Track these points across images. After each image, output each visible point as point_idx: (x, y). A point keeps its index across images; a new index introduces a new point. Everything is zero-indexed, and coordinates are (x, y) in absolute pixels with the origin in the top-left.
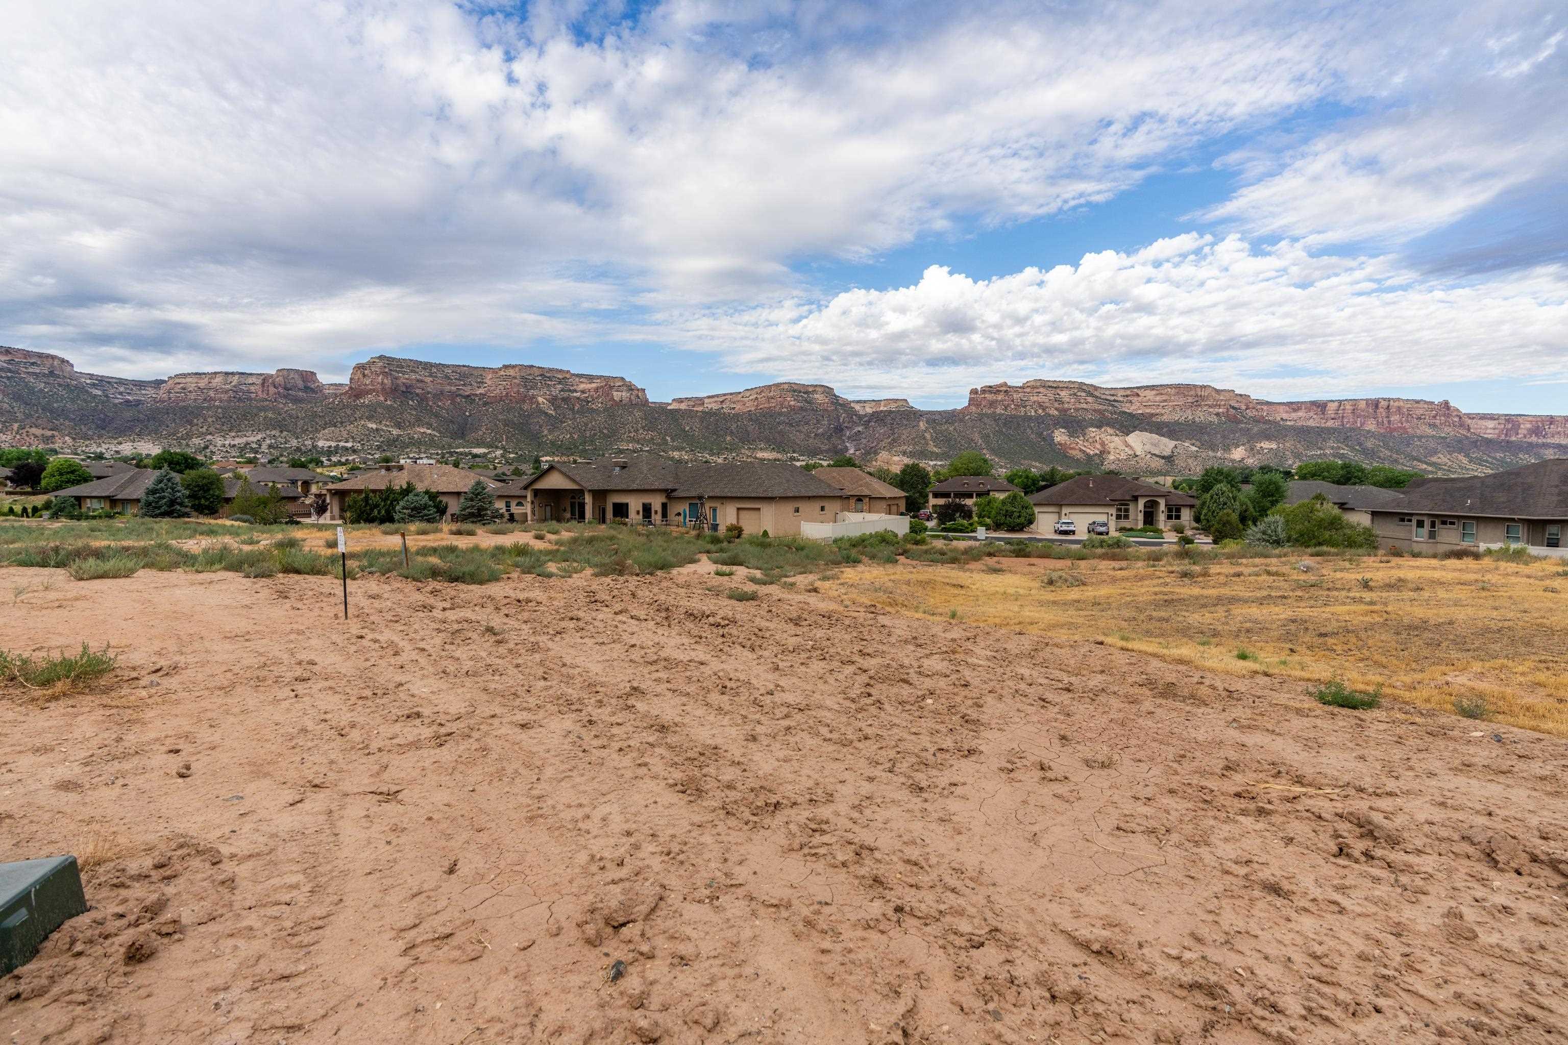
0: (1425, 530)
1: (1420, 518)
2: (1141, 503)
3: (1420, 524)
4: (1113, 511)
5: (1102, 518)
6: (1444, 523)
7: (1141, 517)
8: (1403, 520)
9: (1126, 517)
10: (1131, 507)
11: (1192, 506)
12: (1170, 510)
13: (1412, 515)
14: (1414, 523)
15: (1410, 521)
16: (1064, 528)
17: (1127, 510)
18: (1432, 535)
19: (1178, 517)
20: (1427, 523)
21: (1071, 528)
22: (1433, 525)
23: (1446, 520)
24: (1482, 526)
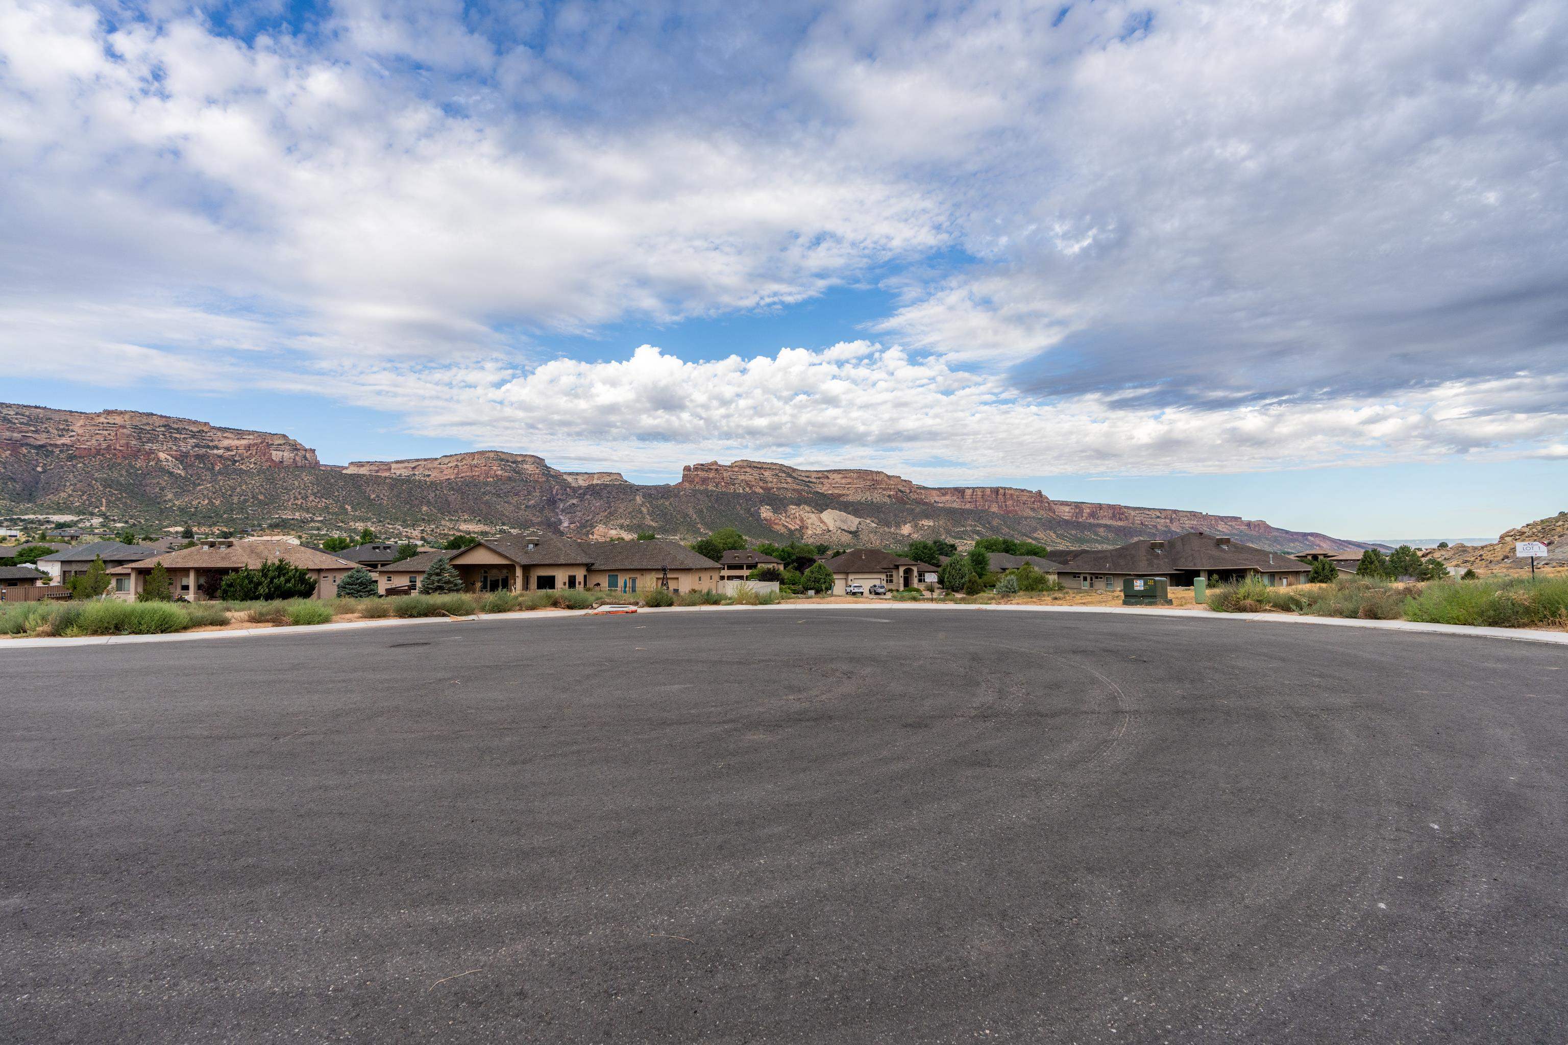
0: (1088, 583)
1: (1085, 575)
2: (902, 570)
3: (1085, 579)
4: (883, 577)
5: (877, 583)
6: (1097, 578)
7: (902, 581)
8: (1075, 577)
9: (891, 581)
10: (894, 573)
12: (920, 575)
13: (1080, 573)
14: (1082, 578)
15: (1079, 577)
16: (856, 590)
17: (891, 576)
18: (1091, 585)
19: (926, 580)
20: (1089, 579)
21: (861, 590)
22: (1091, 580)
23: (1097, 576)
24: (1116, 579)
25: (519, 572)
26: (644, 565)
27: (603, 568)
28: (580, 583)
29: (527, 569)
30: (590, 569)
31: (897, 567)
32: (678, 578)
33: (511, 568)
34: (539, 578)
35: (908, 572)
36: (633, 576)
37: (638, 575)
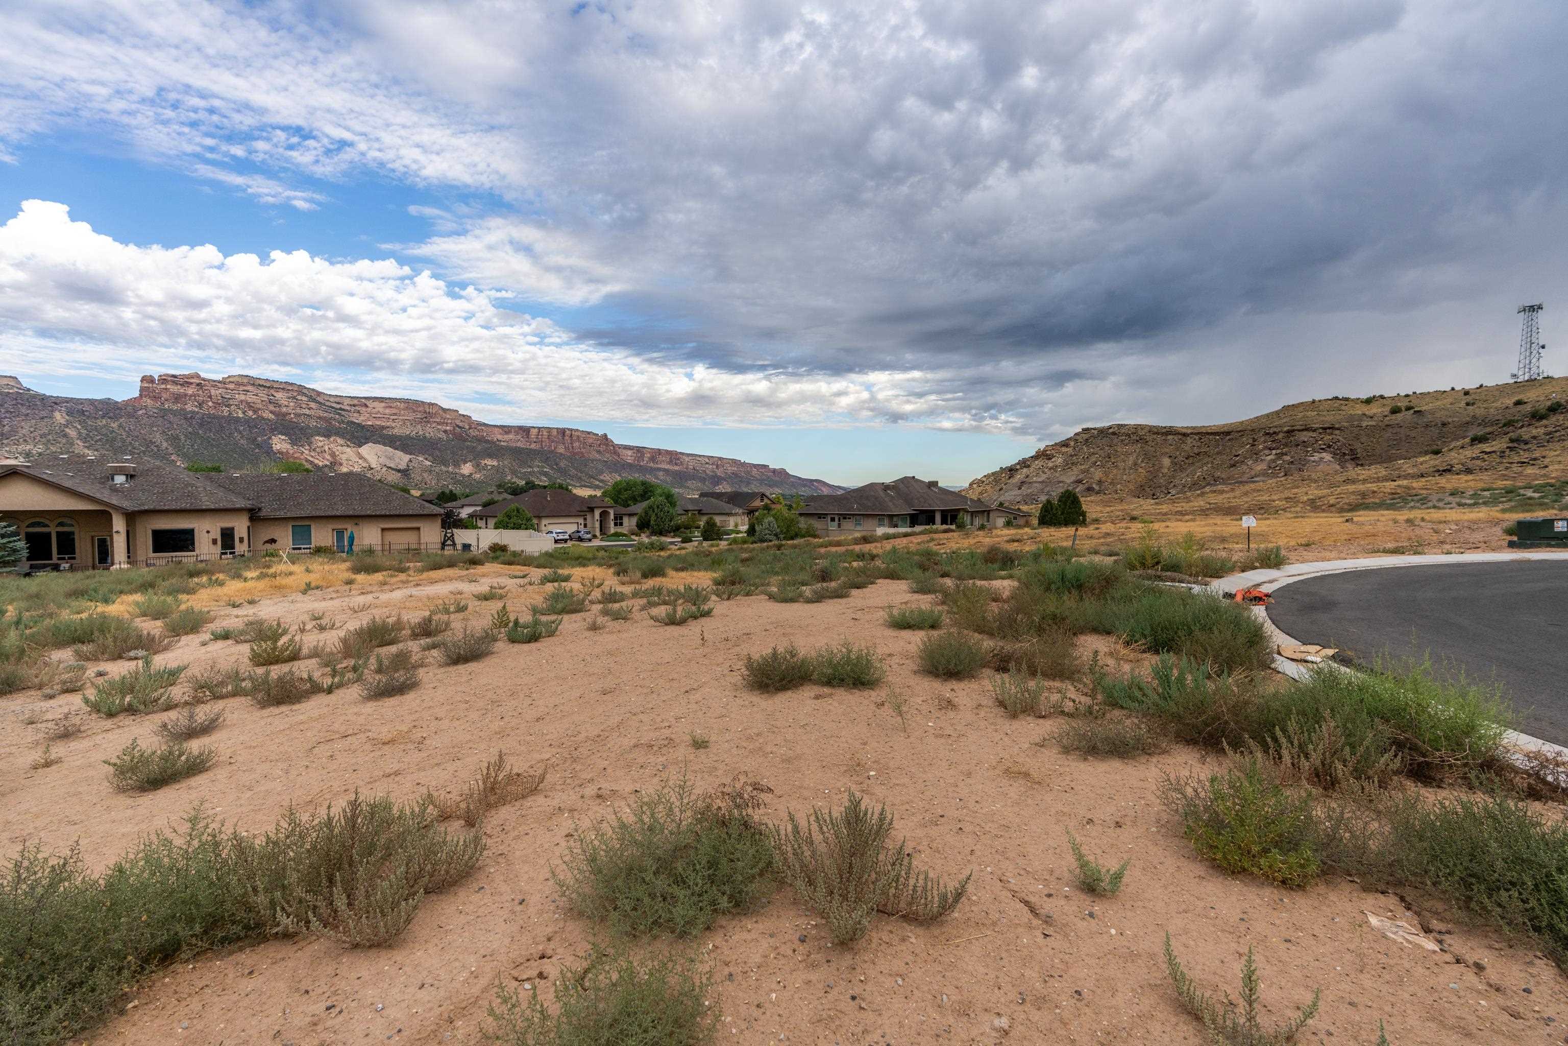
25: (119, 524)
26: (358, 510)
27: (282, 514)
28: (241, 540)
29: (131, 517)
30: (255, 516)
31: (591, 510)
32: (418, 529)
33: (102, 517)
34: (157, 534)
35: (604, 515)
36: (340, 526)
37: (349, 527)
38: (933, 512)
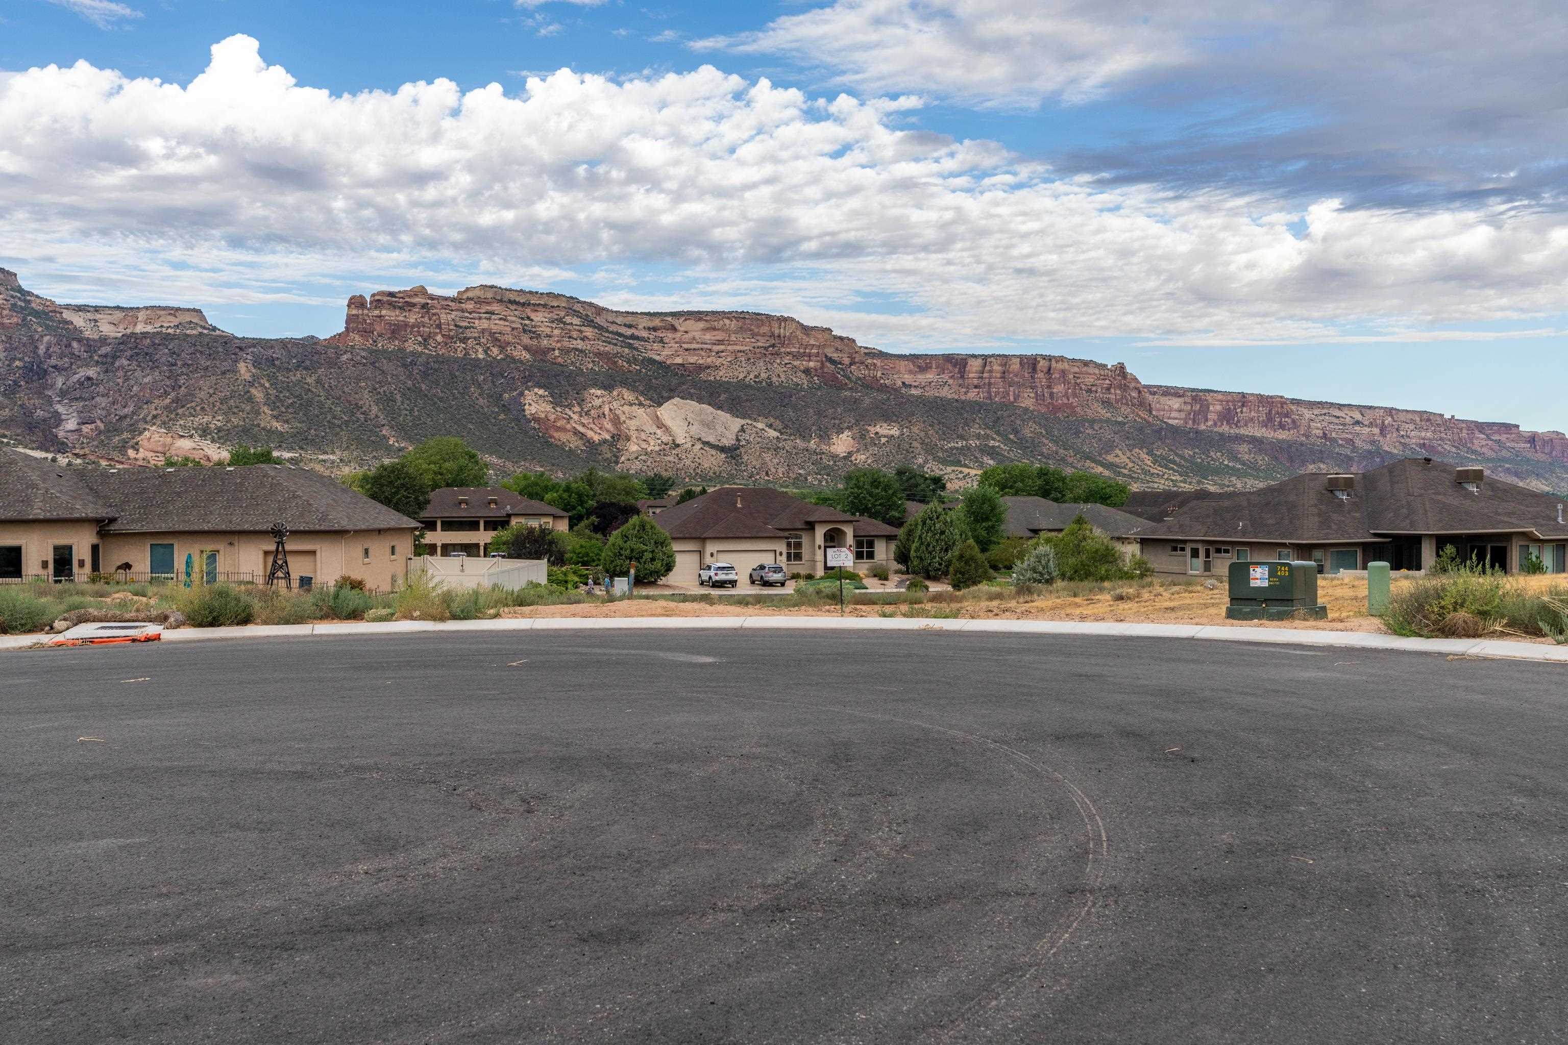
0: (1200, 561)
1: (1195, 546)
2: (820, 533)
3: (1195, 554)
4: (781, 547)
5: (767, 560)
6: (1218, 551)
8: (1175, 549)
9: (798, 557)
10: (805, 540)
11: (889, 538)
12: (859, 544)
13: (1185, 542)
14: (1188, 552)
15: (1183, 549)
16: (722, 576)
17: (798, 545)
18: (1207, 567)
19: (871, 555)
20: (1202, 553)
21: (732, 577)
22: (1208, 556)
23: (1220, 548)
24: (1255, 553)
35: (834, 536)
38: (1417, 540)
